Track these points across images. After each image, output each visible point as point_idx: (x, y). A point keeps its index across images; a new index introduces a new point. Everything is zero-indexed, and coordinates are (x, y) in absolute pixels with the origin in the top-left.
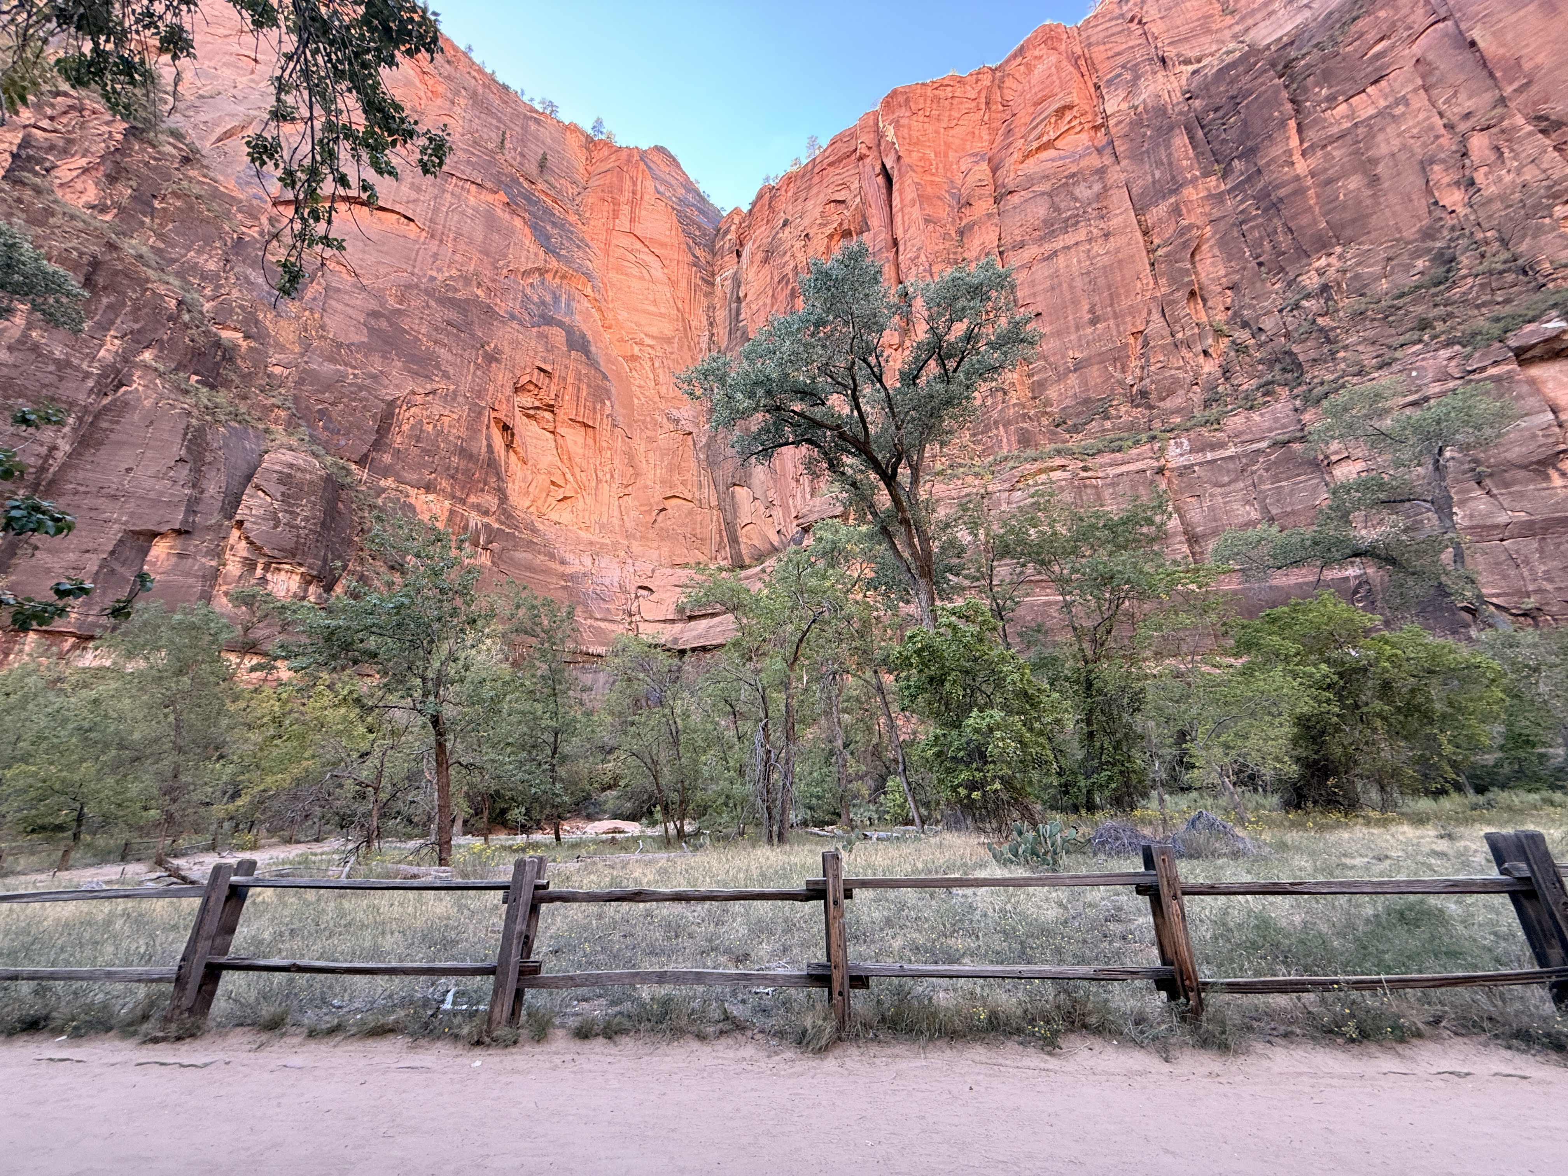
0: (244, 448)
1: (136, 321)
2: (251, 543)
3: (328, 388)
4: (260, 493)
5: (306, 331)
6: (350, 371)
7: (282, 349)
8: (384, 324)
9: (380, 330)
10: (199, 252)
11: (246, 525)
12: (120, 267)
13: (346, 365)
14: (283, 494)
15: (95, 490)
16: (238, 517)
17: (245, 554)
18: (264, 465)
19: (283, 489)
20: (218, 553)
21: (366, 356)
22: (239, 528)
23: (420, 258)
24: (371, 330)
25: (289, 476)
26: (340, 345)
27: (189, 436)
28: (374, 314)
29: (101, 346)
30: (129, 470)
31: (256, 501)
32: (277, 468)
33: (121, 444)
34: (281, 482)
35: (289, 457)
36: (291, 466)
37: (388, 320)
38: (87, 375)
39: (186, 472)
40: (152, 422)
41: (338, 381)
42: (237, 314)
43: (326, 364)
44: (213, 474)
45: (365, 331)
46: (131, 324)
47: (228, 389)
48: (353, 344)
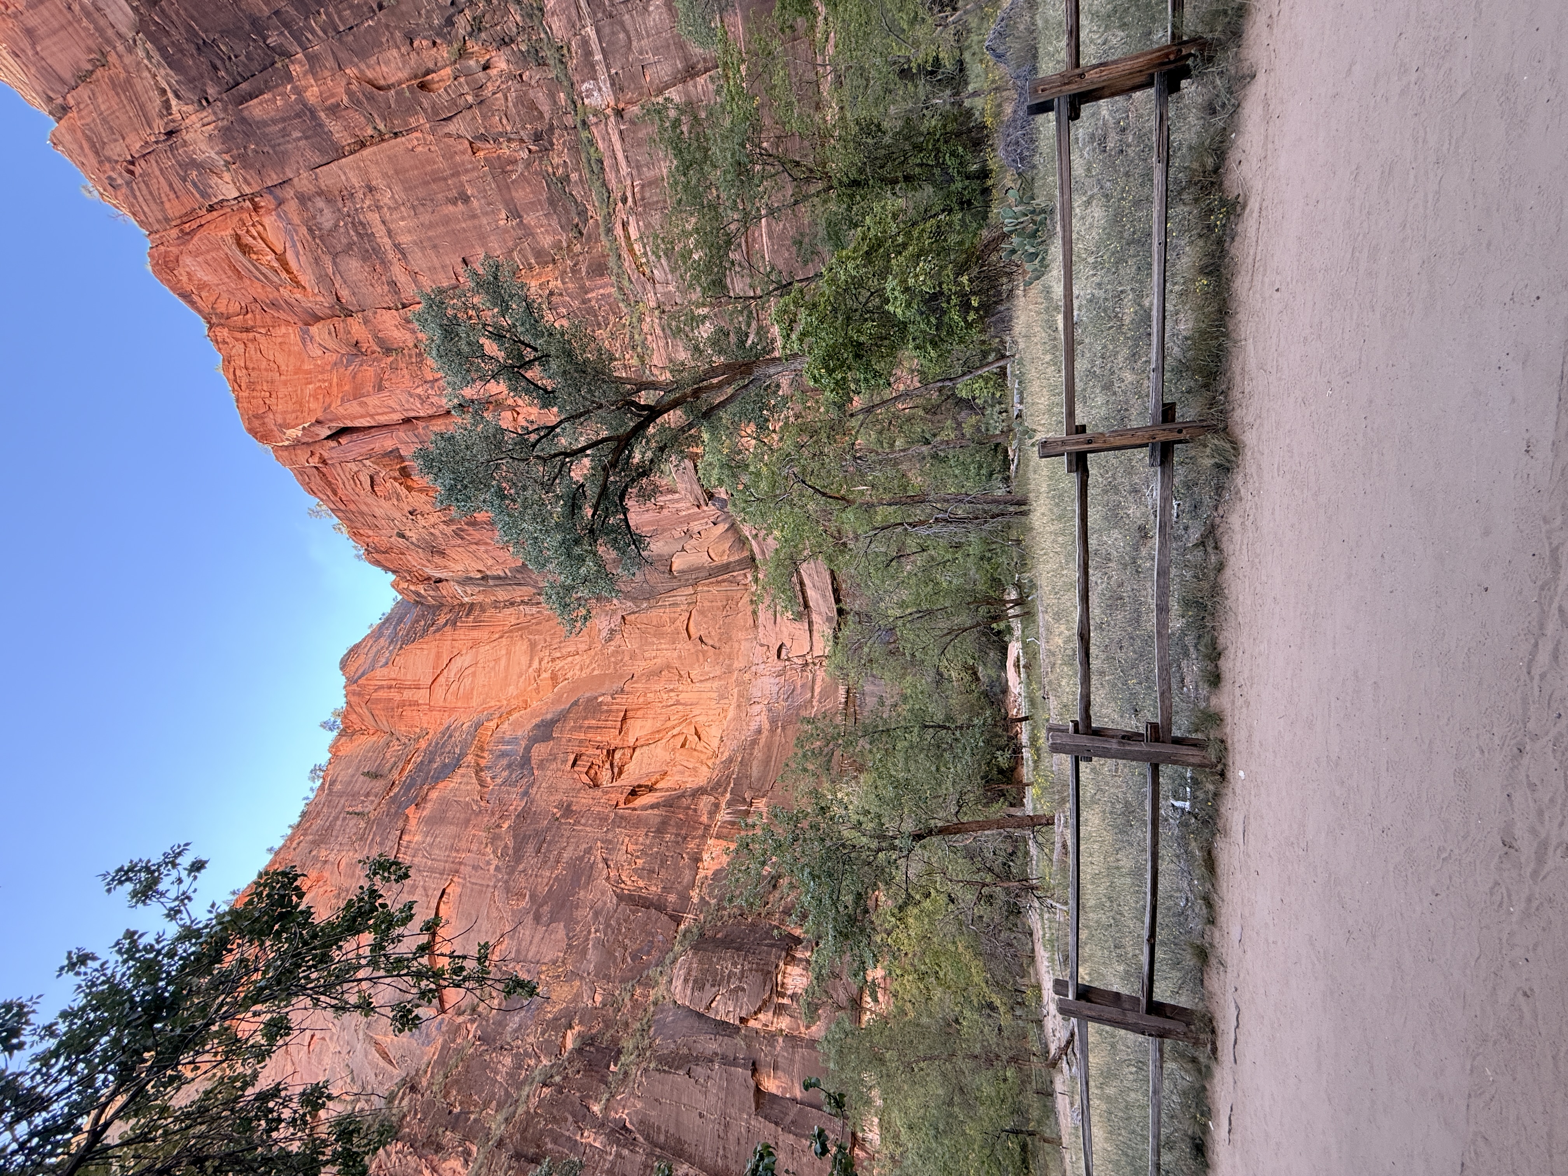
0: (673, 1021)
1: (566, 1120)
2: (760, 1010)
3: (610, 954)
4: (713, 1005)
5: (559, 976)
6: (592, 936)
7: (578, 997)
8: (546, 909)
9: (552, 912)
10: (496, 1073)
11: (743, 1015)
12: (518, 1136)
13: (588, 939)
14: (713, 986)
15: (721, 1142)
16: (737, 1022)
17: (770, 1014)
18: (687, 1003)
19: (708, 986)
20: (771, 1037)
21: (578, 923)
22: (747, 1021)
23: (479, 881)
24: (552, 920)
25: (695, 982)
26: (570, 946)
27: (666, 1068)
28: (537, 918)
29: (591, 1146)
30: (701, 1116)
31: (721, 1008)
32: (689, 992)
33: (678, 1123)
34: (702, 988)
35: (678, 984)
36: (686, 981)
37: (541, 906)
38: (619, 1155)
39: (699, 1069)
40: (656, 1100)
41: (604, 946)
42: (550, 1036)
43: (588, 957)
44: (699, 1046)
45: (554, 925)
46: (568, 1123)
47: (620, 1039)
48: (567, 935)
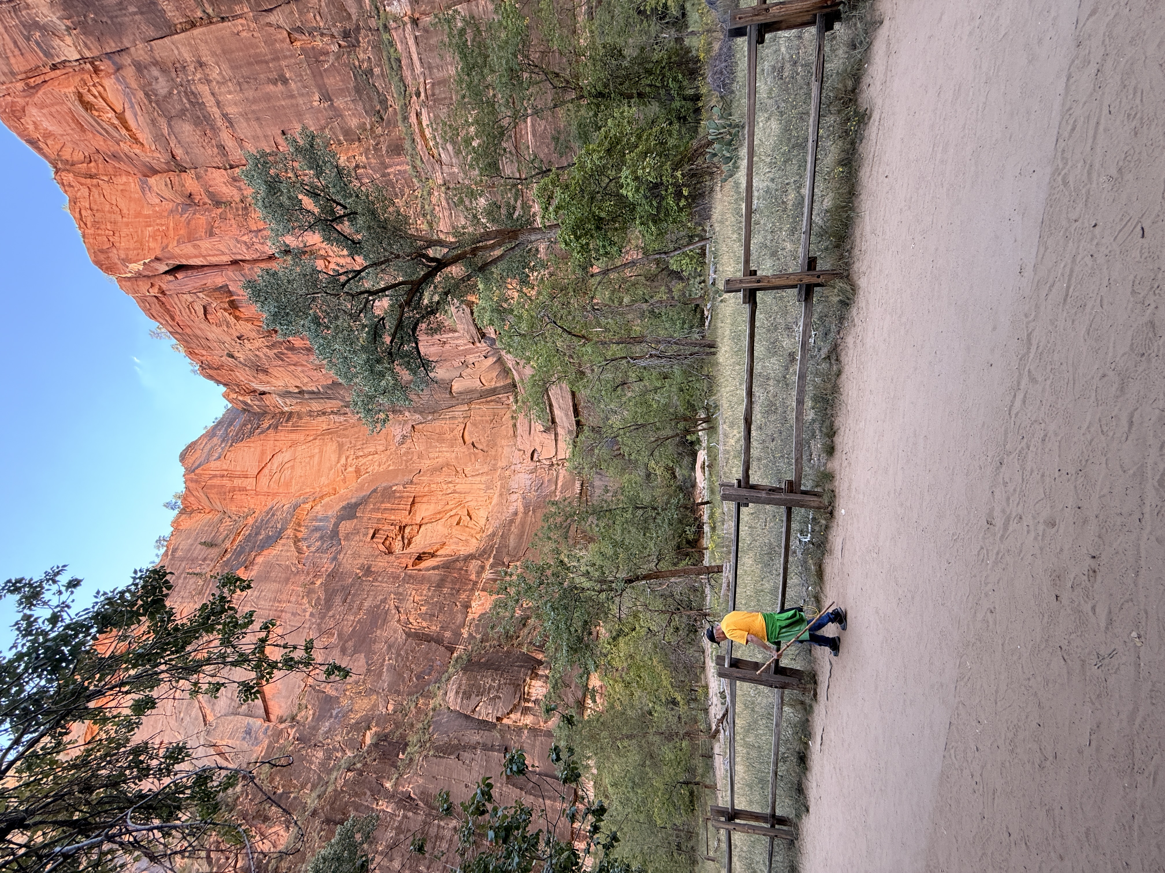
0: (447, 722)
1: (365, 794)
2: (511, 711)
3: (400, 675)
4: (477, 709)
5: (361, 693)
6: (387, 662)
7: (375, 706)
8: (350, 644)
9: (355, 646)
10: (311, 763)
11: (499, 715)
12: (328, 807)
13: (383, 665)
14: (477, 696)
16: (495, 721)
17: (519, 714)
18: (458, 709)
19: (473, 696)
20: (519, 730)
21: (375, 654)
22: (502, 719)
24: (356, 651)
25: (464, 693)
26: (369, 670)
27: (441, 755)
28: (343, 651)
29: (384, 811)
30: (466, 786)
31: (483, 711)
32: (459, 701)
33: (449, 792)
34: (469, 698)
35: (451, 695)
36: (457, 693)
37: (347, 641)
38: (405, 817)
39: (466, 754)
40: (434, 777)
41: (395, 669)
42: (353, 735)
43: (383, 678)
44: (466, 738)
45: (357, 655)
46: (367, 796)
47: (407, 735)
48: (367, 662)
